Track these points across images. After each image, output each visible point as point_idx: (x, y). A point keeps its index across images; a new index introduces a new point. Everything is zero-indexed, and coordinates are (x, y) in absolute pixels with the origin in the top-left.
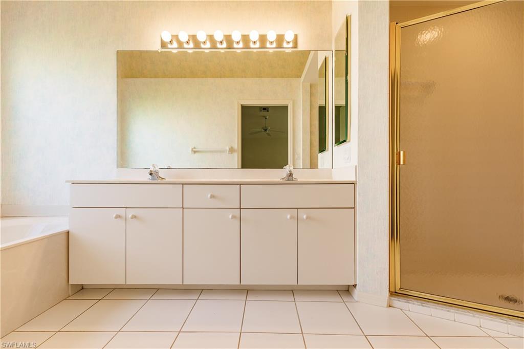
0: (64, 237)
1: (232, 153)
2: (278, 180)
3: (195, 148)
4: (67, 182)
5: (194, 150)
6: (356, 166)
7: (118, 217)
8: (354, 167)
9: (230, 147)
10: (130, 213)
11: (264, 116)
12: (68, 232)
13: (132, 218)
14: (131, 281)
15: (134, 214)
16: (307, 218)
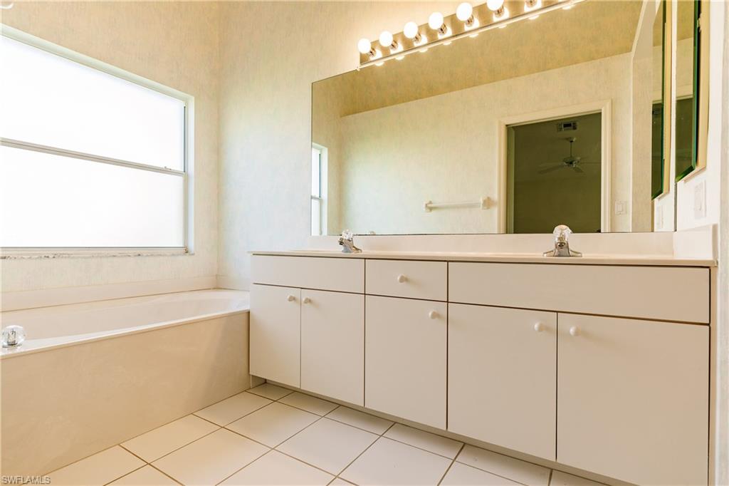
0: (245, 317)
1: (488, 208)
2: (539, 255)
3: (430, 203)
4: (249, 252)
5: (430, 205)
6: (715, 227)
7: (292, 299)
8: (711, 227)
9: (486, 198)
10: (306, 294)
11: (567, 139)
12: (249, 312)
13: (305, 302)
14: (307, 387)
15: (309, 297)
16: (577, 333)
